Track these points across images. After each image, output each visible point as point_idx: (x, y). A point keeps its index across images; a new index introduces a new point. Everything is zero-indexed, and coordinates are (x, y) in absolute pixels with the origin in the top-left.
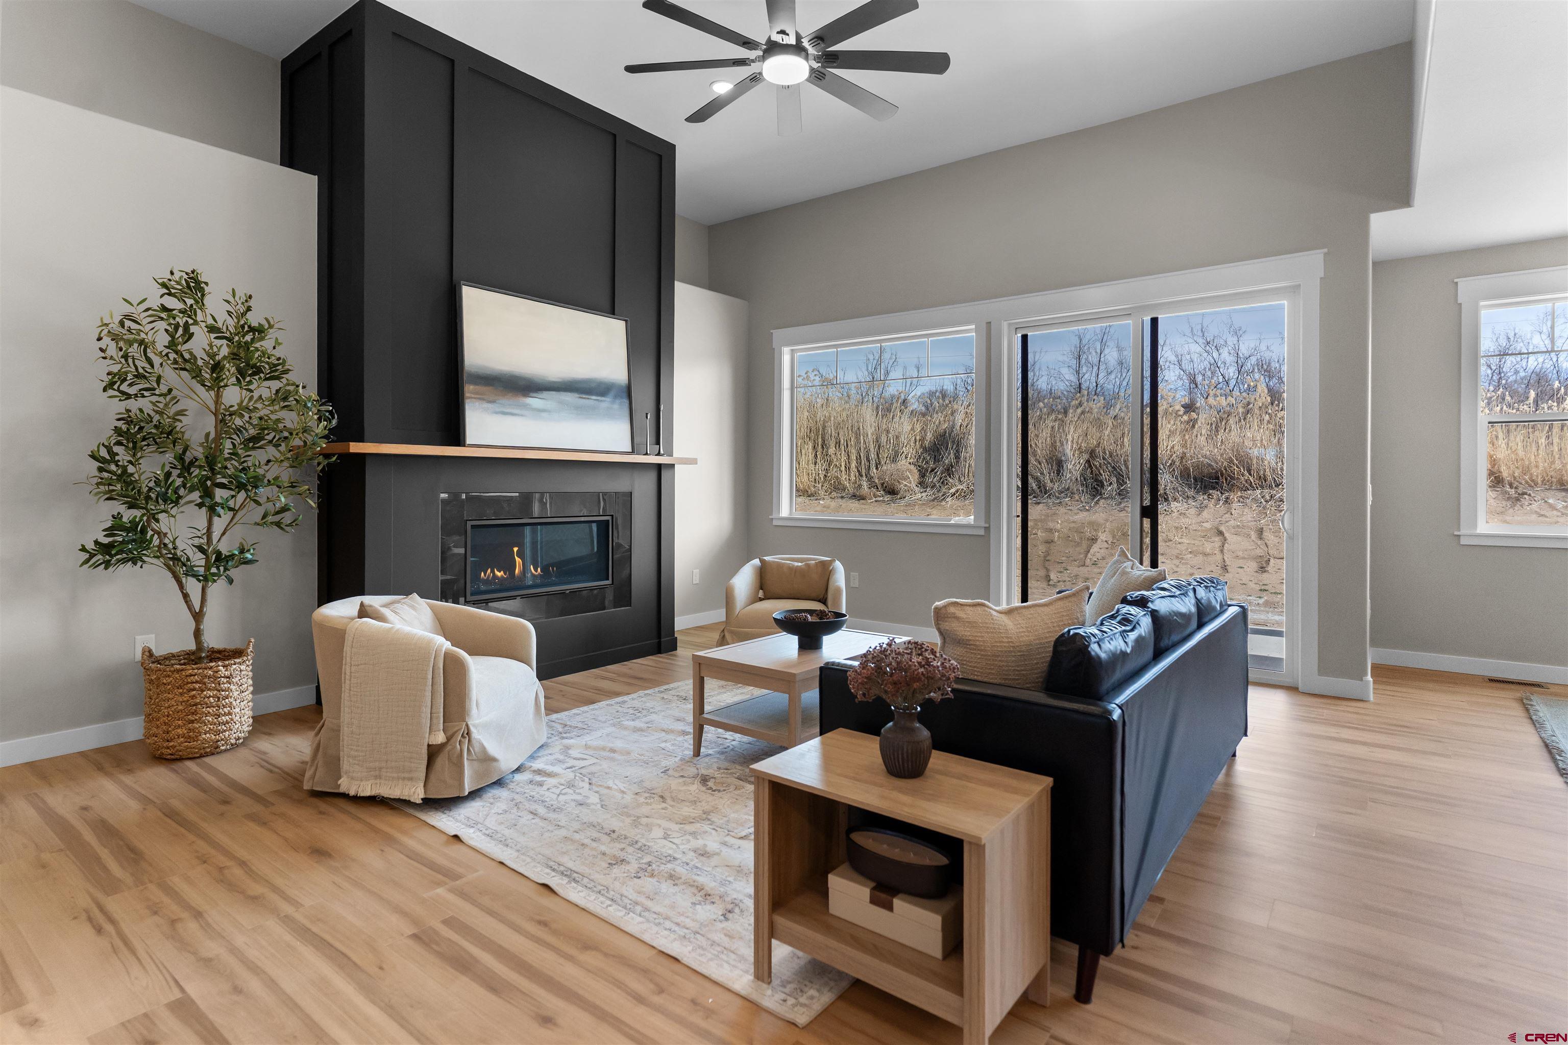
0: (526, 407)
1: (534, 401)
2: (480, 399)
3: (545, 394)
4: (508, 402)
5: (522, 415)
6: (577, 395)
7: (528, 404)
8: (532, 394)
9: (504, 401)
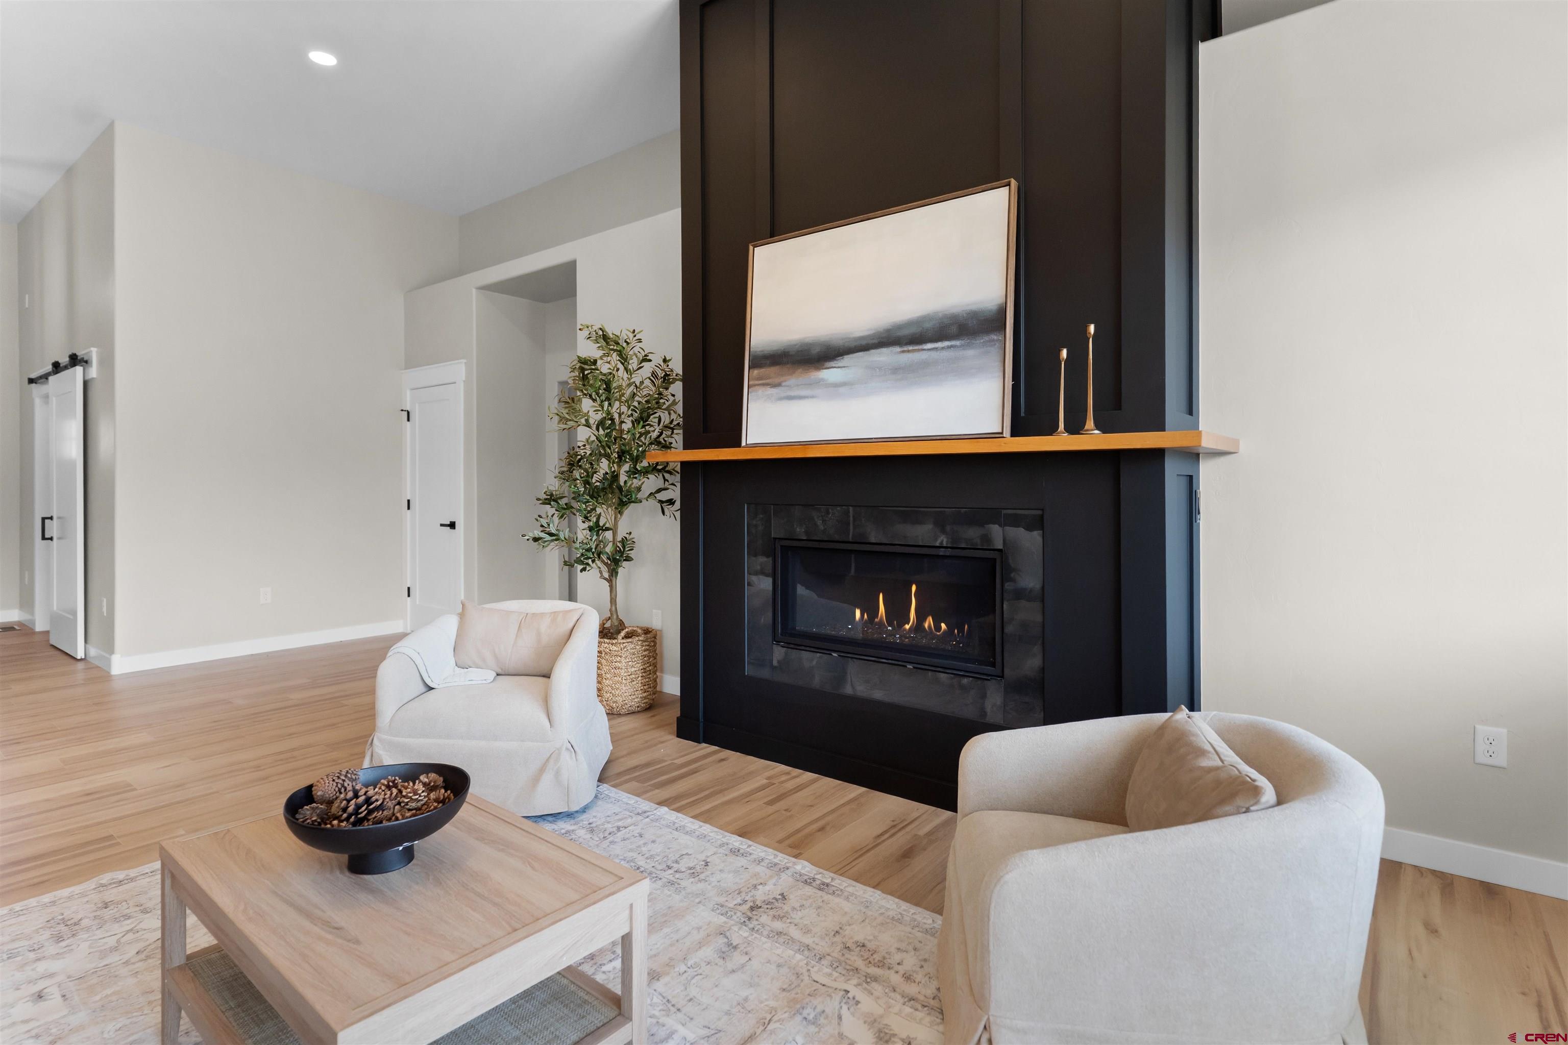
0: (819, 383)
1: (831, 374)
2: (763, 385)
3: (847, 360)
4: (795, 381)
5: (813, 397)
6: (898, 349)
7: (823, 380)
8: (832, 364)
9: (792, 381)
